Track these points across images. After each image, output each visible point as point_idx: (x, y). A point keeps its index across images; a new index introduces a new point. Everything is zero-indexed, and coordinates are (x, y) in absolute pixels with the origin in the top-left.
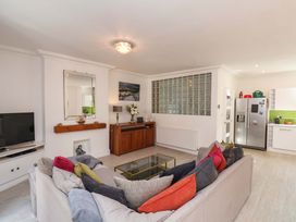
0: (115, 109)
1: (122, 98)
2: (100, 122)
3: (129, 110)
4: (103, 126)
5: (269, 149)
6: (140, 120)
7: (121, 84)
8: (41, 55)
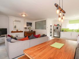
0: (25, 28)
1: (27, 26)
2: (22, 31)
3: (29, 28)
4: (22, 32)
5: (60, 37)
6: (32, 31)
7: (27, 23)
8: (8, 17)
